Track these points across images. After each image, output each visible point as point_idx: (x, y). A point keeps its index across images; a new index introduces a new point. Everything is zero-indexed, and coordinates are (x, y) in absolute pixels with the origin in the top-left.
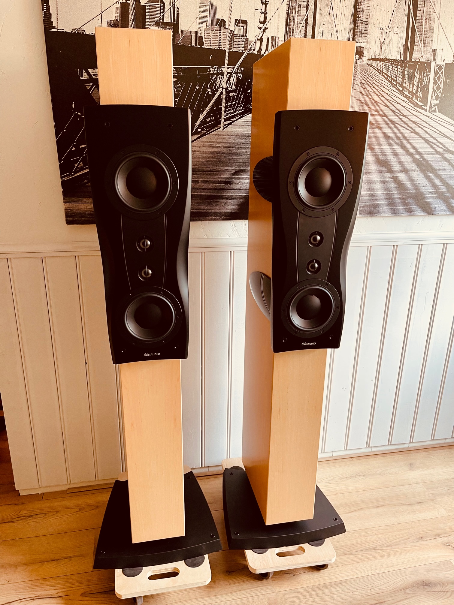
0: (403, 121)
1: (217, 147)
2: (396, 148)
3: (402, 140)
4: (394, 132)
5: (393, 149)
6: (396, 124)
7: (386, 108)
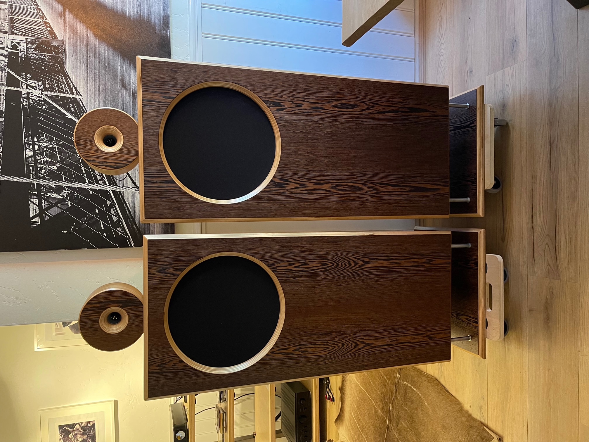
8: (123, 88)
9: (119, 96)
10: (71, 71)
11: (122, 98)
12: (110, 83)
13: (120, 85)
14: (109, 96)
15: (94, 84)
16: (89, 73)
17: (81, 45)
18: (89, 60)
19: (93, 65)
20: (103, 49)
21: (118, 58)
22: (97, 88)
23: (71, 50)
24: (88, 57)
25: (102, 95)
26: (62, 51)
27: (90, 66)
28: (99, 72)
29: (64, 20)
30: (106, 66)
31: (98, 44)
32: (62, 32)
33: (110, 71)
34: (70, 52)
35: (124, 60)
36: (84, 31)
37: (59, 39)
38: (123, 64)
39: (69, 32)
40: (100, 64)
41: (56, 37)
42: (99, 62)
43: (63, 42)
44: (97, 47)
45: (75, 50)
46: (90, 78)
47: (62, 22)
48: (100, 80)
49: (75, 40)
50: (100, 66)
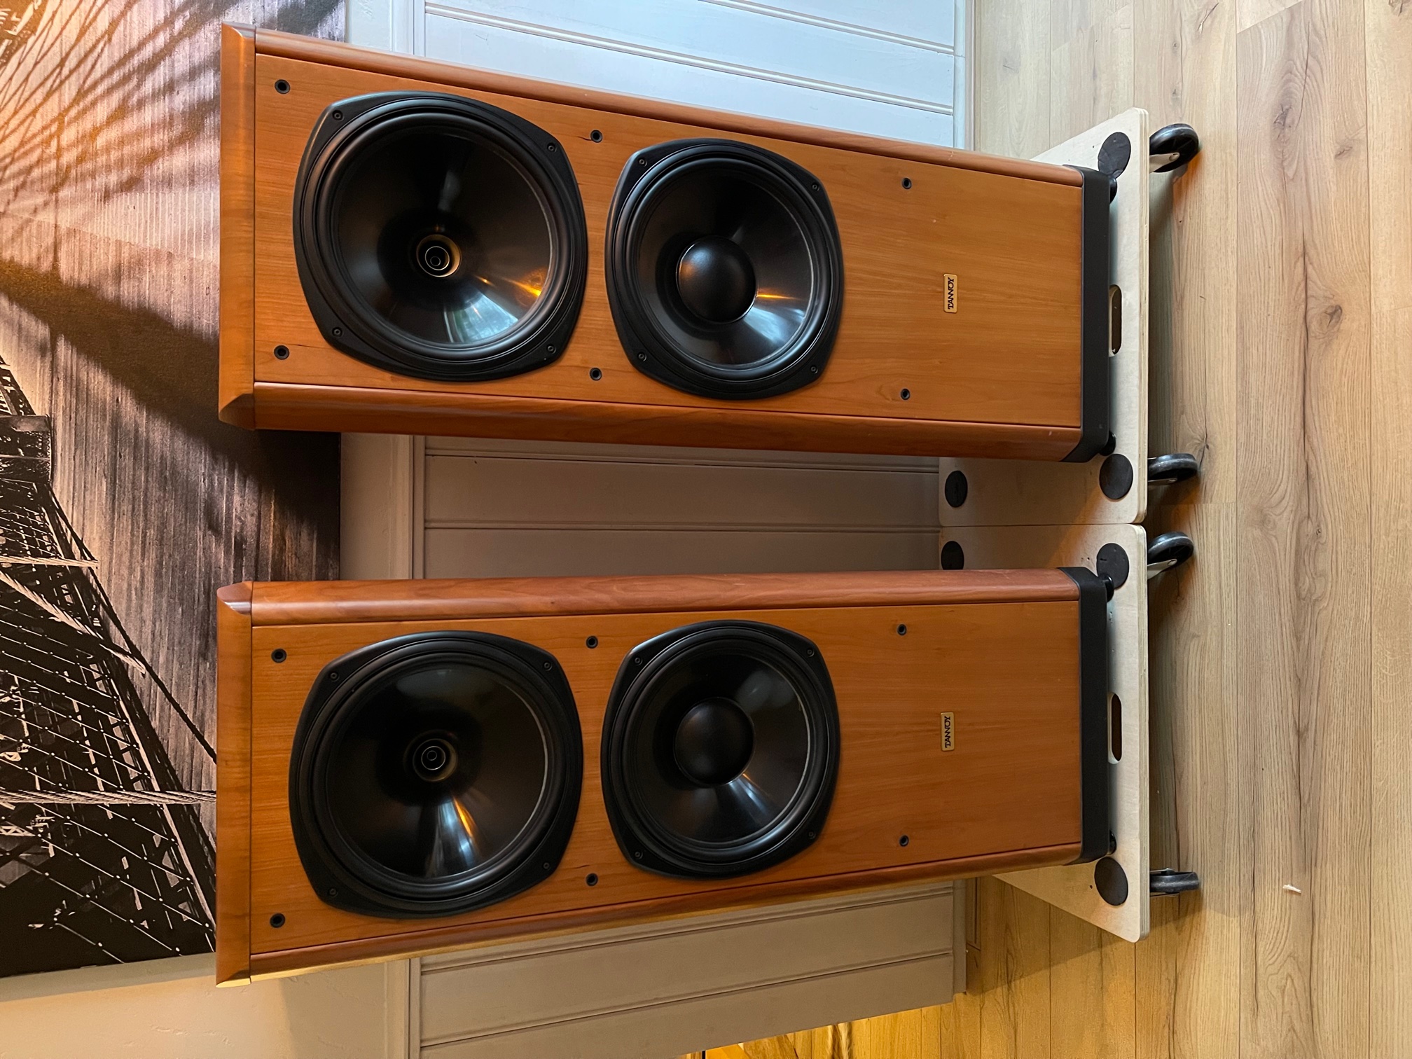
0: (78, 66)
1: (143, 577)
2: (153, 85)
3: (131, 69)
4: (110, 91)
5: (156, 95)
6: (86, 86)
7: (38, 116)
8: (210, 532)
9: (199, 553)
10: (68, 496)
11: (206, 558)
12: (175, 521)
13: (202, 526)
14: (170, 556)
15: (130, 527)
16: (119, 498)
17: (97, 428)
18: (120, 464)
19: (131, 477)
20: (158, 434)
21: (198, 455)
22: (138, 536)
23: (70, 441)
24: (115, 456)
25: (152, 555)
26: (44, 445)
27: (120, 480)
28: (146, 495)
29: (52, 362)
30: (165, 477)
31: (144, 422)
32: (47, 397)
33: (176, 491)
34: (67, 447)
35: (215, 459)
36: (109, 389)
37: (38, 413)
38: (214, 469)
39: (65, 395)
40: (150, 474)
41: (29, 410)
42: (147, 469)
43: (48, 422)
44: (142, 429)
45: (81, 441)
46: (119, 513)
47: (47, 369)
48: (148, 516)
49: (82, 413)
50: (150, 479)
